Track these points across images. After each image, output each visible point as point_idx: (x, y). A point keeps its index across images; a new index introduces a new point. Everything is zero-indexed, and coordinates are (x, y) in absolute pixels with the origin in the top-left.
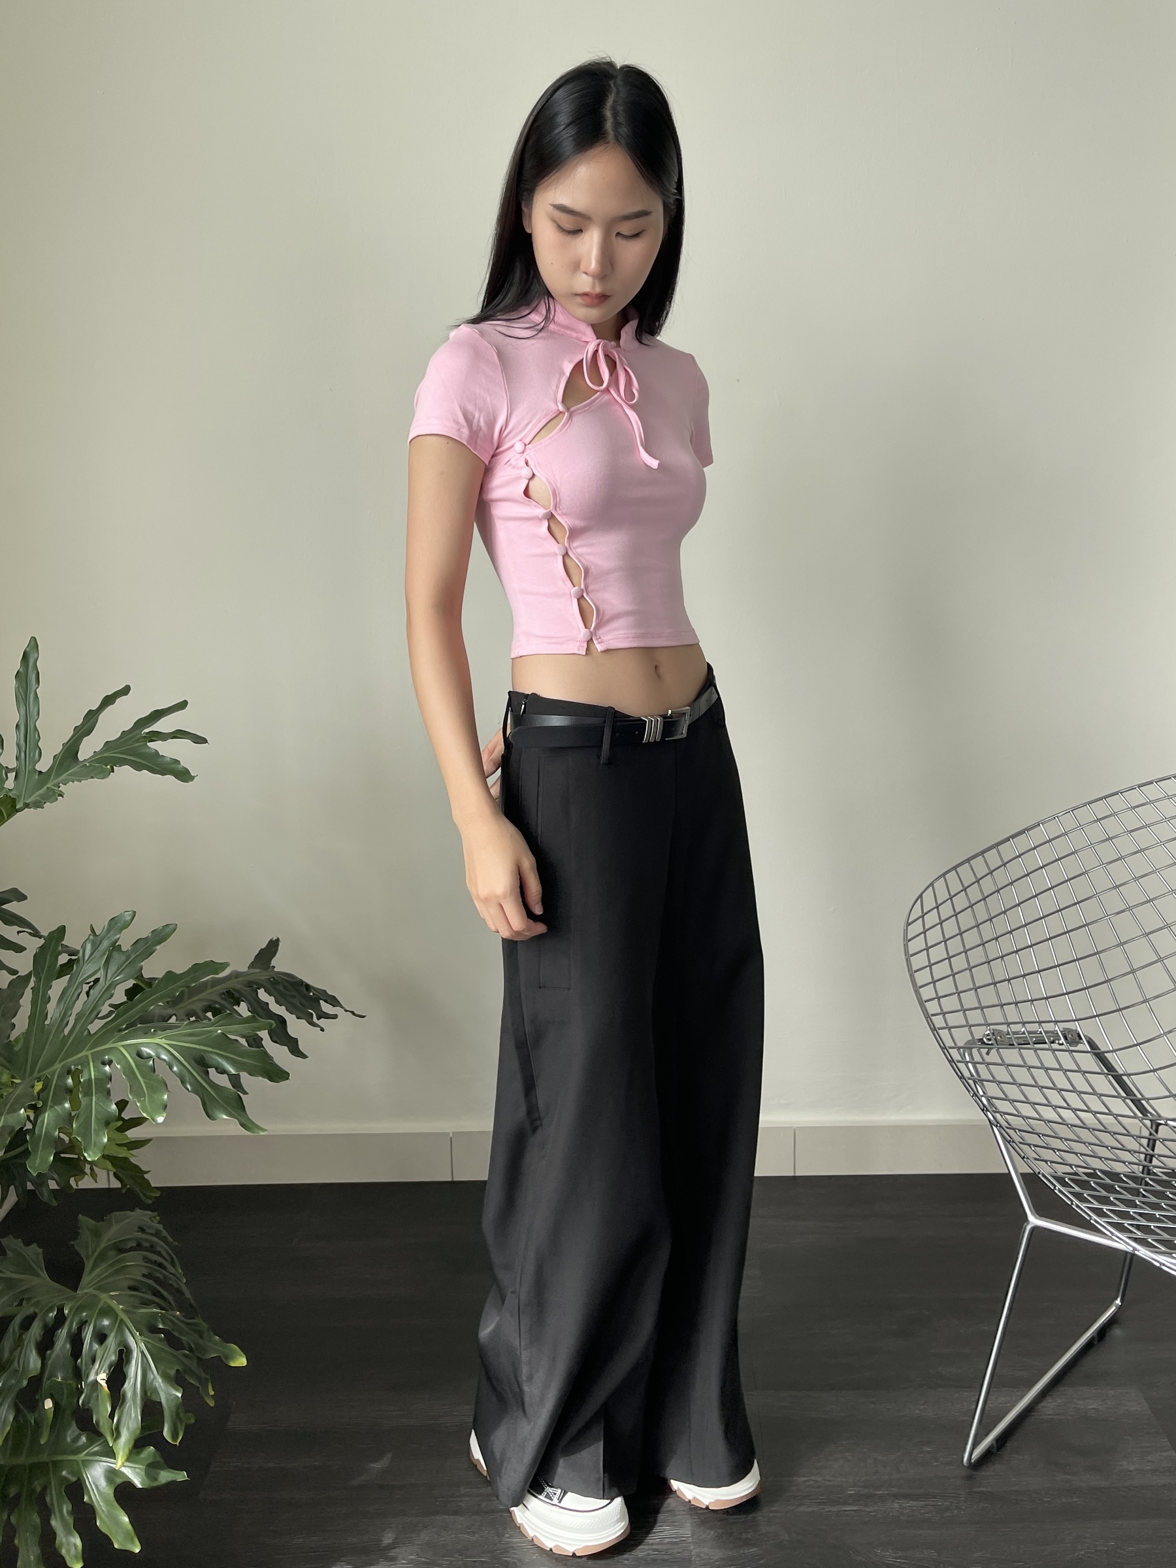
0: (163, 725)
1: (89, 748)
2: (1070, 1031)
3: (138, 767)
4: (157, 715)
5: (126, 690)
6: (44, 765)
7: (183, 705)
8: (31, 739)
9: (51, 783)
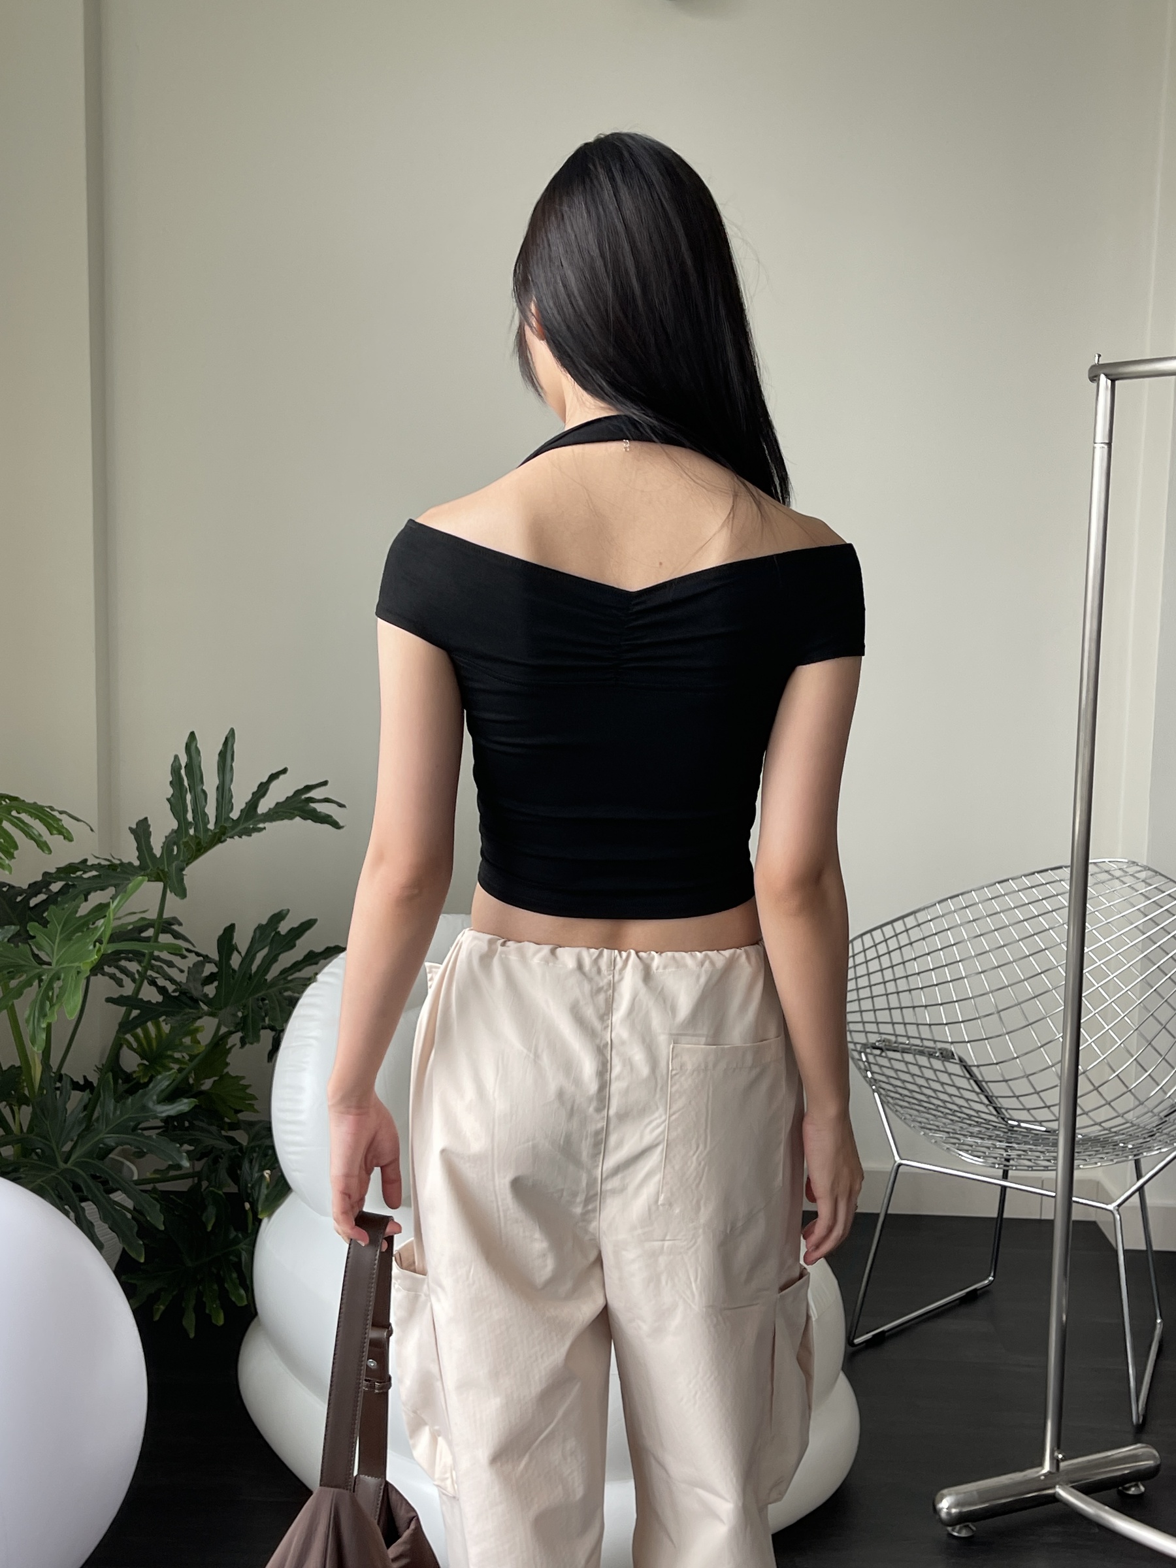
0: (314, 794)
1: (264, 806)
2: (946, 1050)
3: (305, 818)
4: (308, 788)
5: (284, 771)
6: (235, 815)
7: (325, 783)
8: (227, 797)
9: (241, 826)
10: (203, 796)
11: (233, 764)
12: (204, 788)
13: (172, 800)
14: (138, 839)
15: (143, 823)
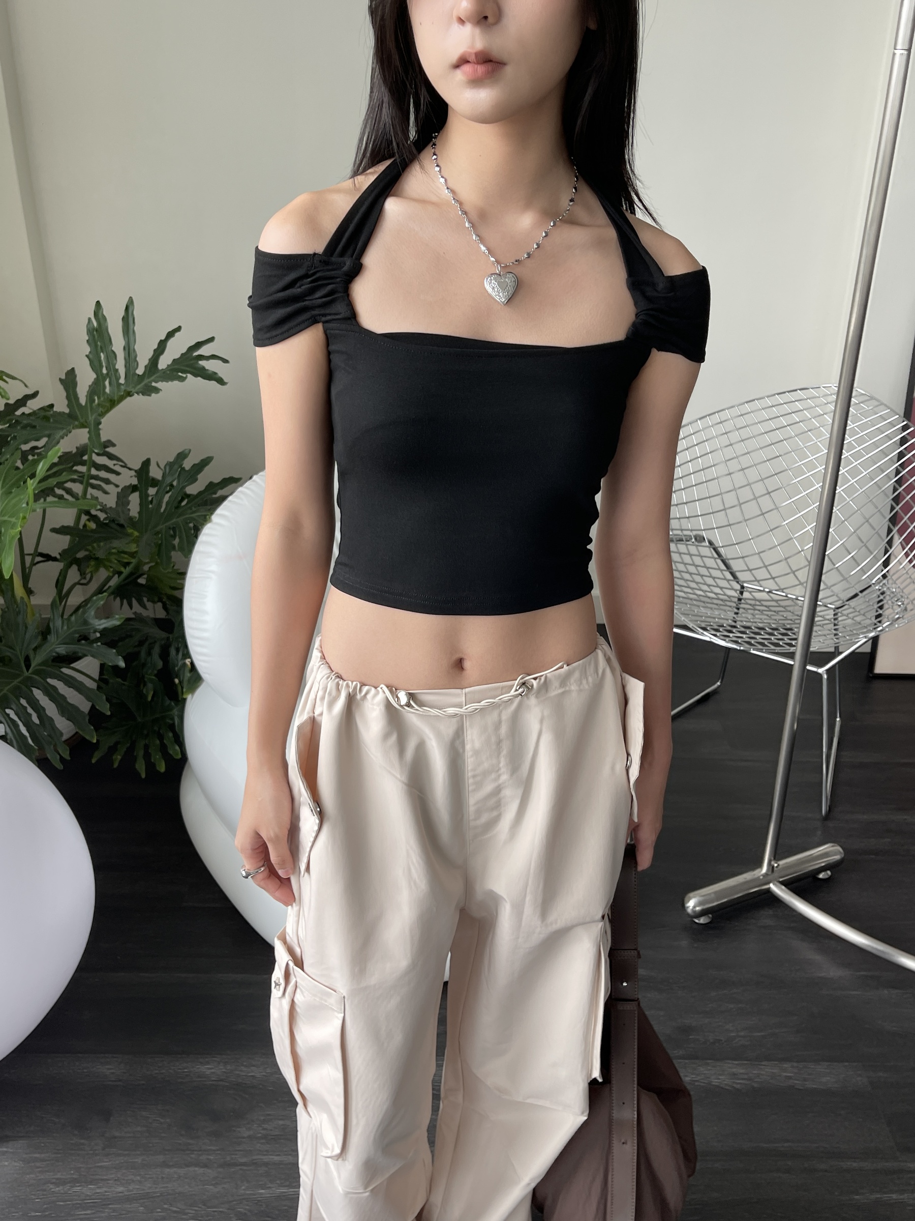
0: (204, 351)
1: (164, 362)
2: (700, 536)
3: (195, 376)
4: (199, 345)
5: (179, 329)
6: (140, 371)
7: (211, 339)
8: (132, 355)
9: (146, 381)
10: (113, 355)
11: (135, 328)
12: (113, 349)
13: (91, 356)
14: (66, 389)
15: (71, 373)
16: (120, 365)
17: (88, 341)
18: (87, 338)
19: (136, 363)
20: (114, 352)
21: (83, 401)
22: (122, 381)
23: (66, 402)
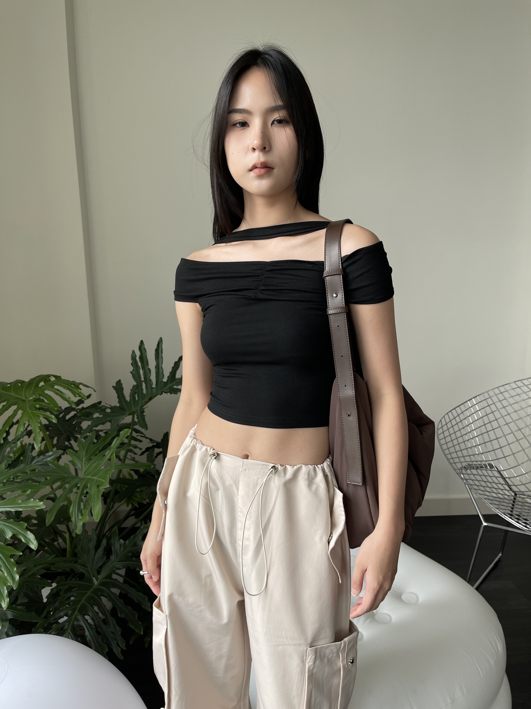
6: (165, 380)
8: (161, 371)
9: (169, 385)
10: (148, 371)
11: (163, 356)
12: (149, 367)
13: (133, 372)
14: (117, 392)
15: (119, 383)
16: (153, 377)
17: (132, 364)
18: (131, 362)
19: (162, 376)
20: (150, 370)
21: (128, 398)
22: (154, 386)
23: (117, 400)
